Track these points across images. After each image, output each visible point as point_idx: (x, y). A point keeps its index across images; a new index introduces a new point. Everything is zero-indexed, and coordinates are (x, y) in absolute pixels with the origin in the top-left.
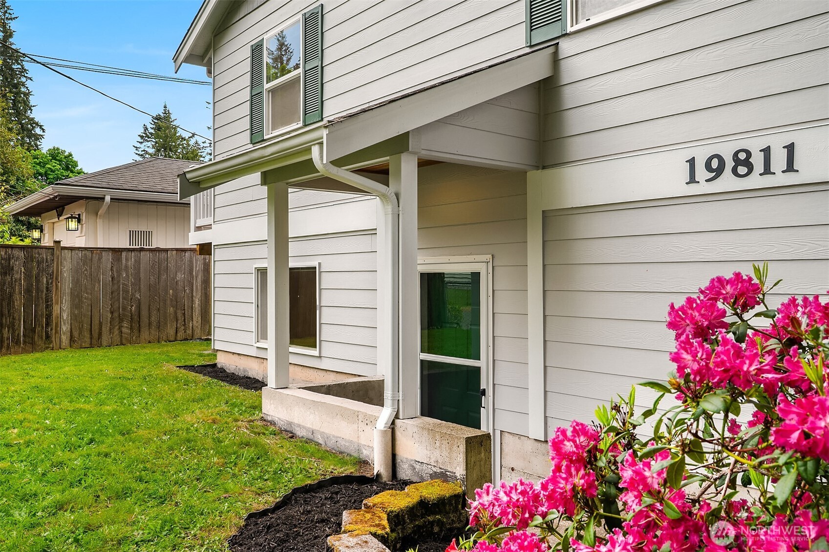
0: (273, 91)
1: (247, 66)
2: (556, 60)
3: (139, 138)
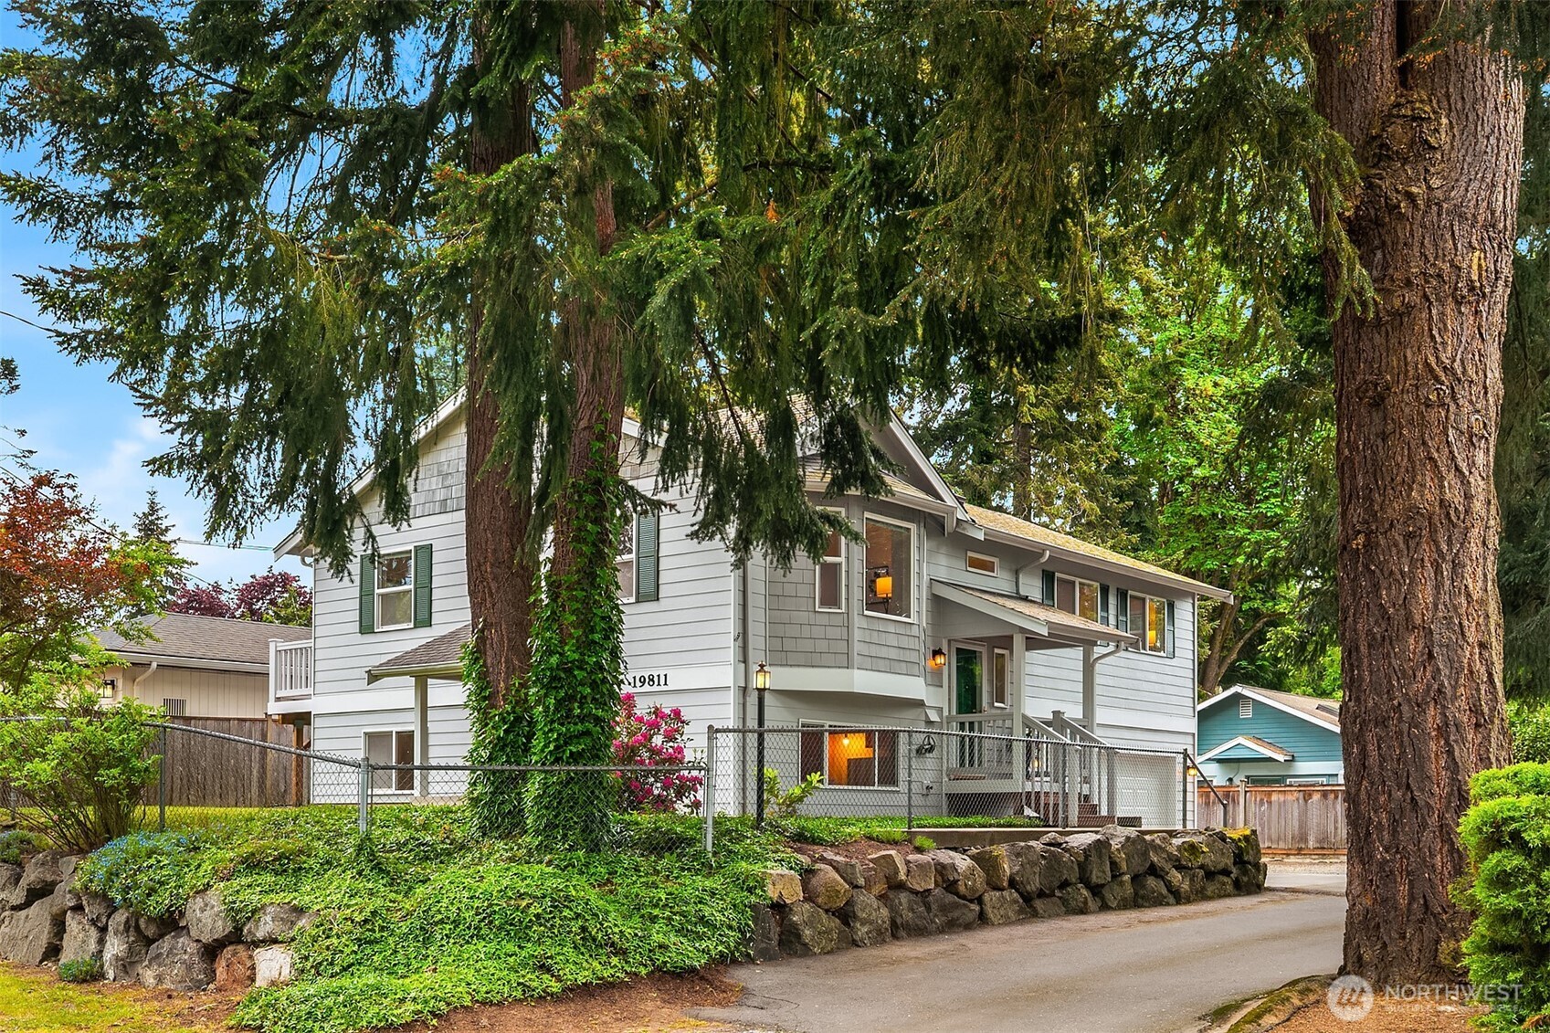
0: (383, 596)
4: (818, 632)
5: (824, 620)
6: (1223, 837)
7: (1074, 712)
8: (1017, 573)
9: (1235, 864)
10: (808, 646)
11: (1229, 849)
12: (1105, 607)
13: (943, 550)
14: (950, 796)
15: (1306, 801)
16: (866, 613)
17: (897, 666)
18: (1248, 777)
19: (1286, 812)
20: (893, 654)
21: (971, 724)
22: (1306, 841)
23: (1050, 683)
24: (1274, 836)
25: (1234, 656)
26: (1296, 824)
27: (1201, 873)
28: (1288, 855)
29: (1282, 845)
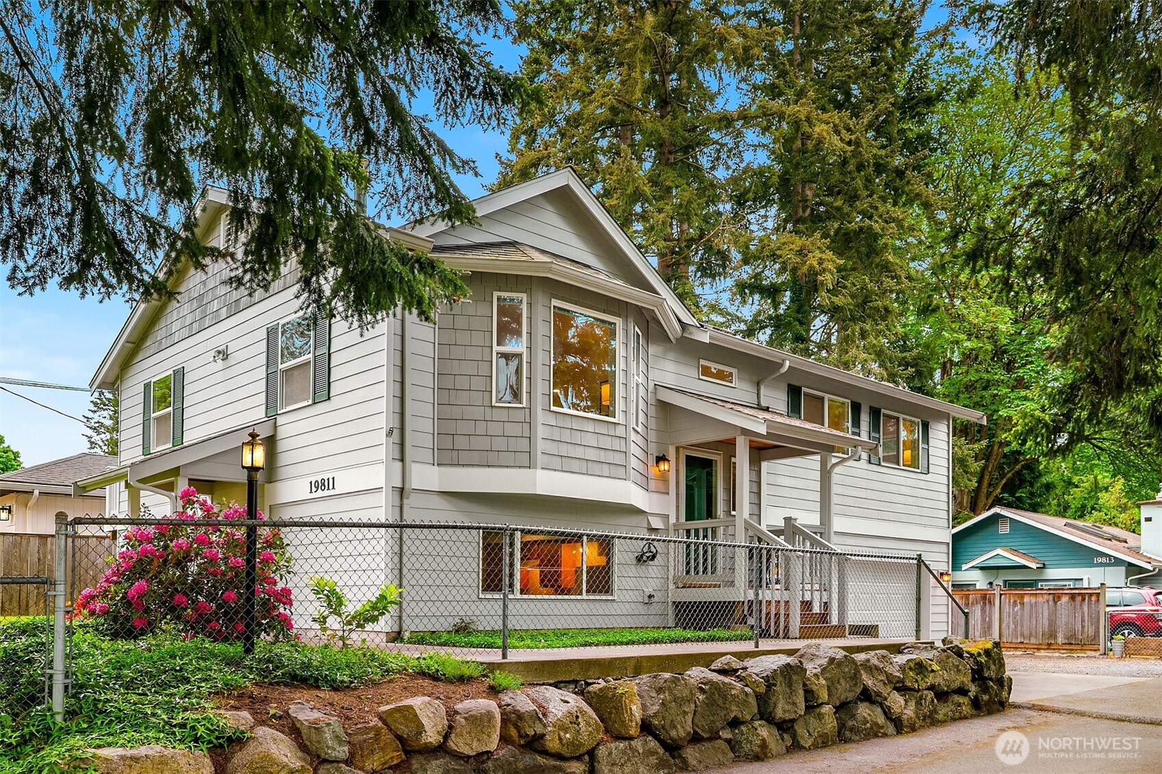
0: (157, 419)
1: (141, 398)
2: (275, 427)
3: (92, 405)
4: (495, 429)
5: (503, 415)
6: (959, 653)
7: (808, 518)
8: (758, 384)
9: (973, 680)
10: (483, 443)
11: (967, 666)
12: (856, 423)
13: (671, 355)
14: (677, 605)
15: (1055, 603)
16: (553, 408)
17: (597, 469)
18: (1005, 581)
19: (1037, 612)
20: (592, 454)
21: (697, 531)
22: (1055, 637)
23: (795, 493)
24: (1026, 633)
25: (999, 490)
26: (1046, 622)
27: (930, 695)
28: (1039, 649)
29: (1033, 641)
